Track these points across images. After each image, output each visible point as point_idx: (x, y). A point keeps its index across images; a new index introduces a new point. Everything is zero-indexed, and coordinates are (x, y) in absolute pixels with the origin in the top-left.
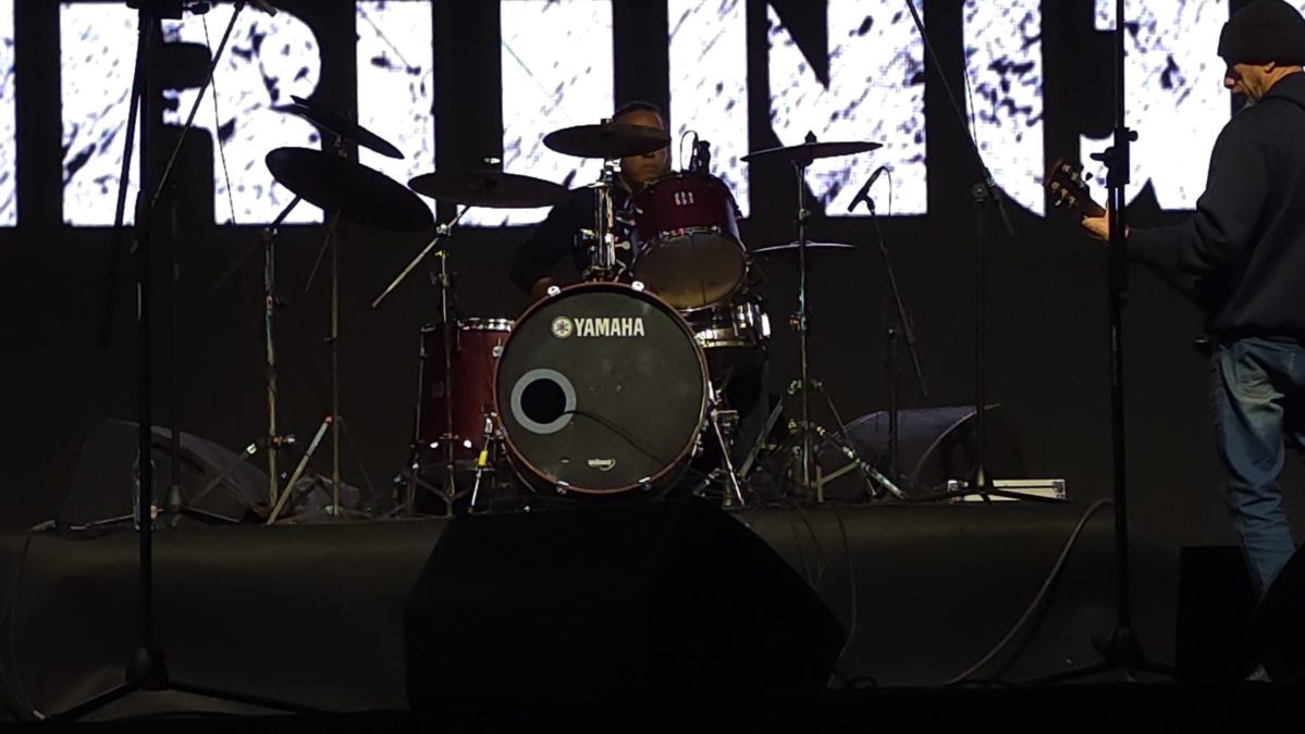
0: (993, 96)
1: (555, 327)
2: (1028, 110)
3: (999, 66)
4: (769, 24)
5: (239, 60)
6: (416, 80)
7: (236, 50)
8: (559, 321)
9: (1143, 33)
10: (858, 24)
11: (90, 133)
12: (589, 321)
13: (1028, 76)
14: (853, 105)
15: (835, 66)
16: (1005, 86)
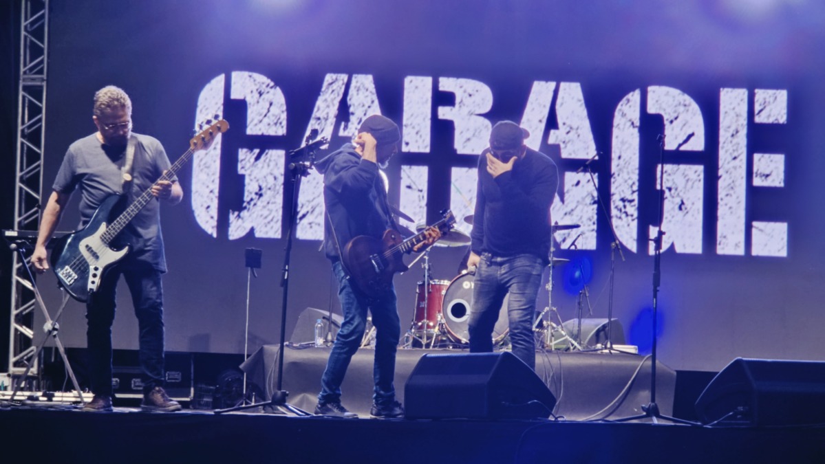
0: (620, 210)
2: (632, 216)
3: (623, 200)
6: (421, 194)
9: (673, 191)
10: (575, 182)
11: (307, 207)
13: (633, 204)
14: (572, 210)
15: (566, 197)
16: (625, 207)
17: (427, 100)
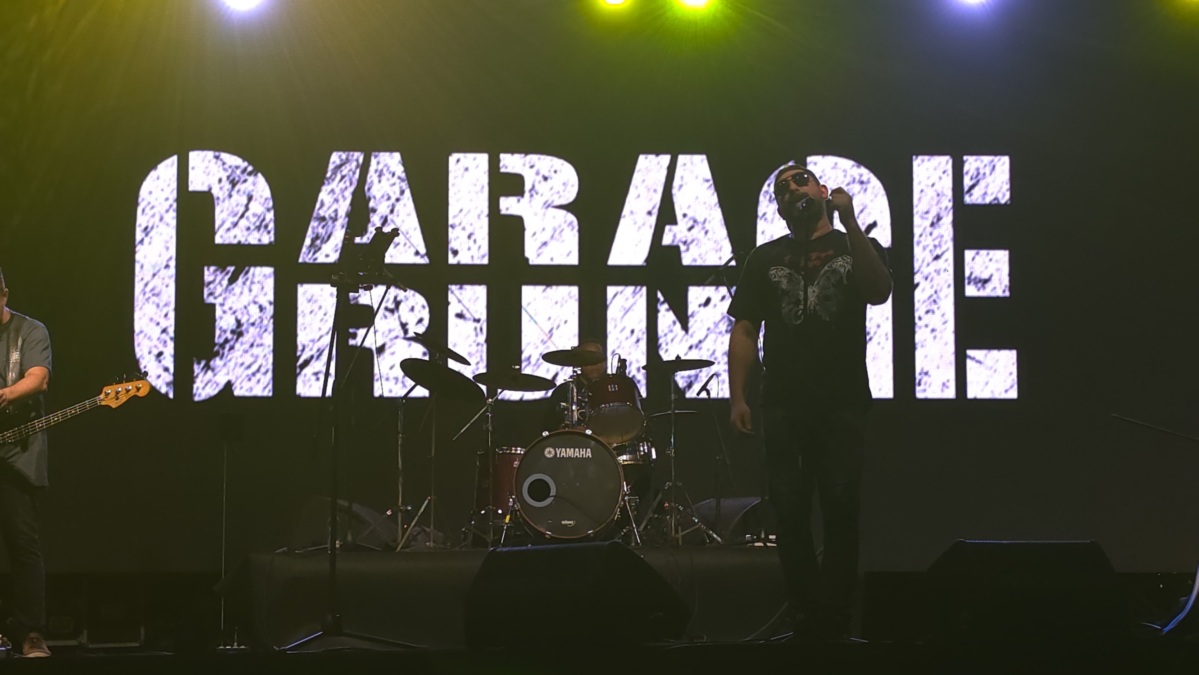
1: (546, 452)
4: (658, 300)
5: (387, 314)
6: (478, 325)
7: (387, 309)
8: (548, 450)
10: (703, 301)
11: (311, 350)
12: (563, 450)
14: (700, 342)
15: (691, 322)
17: (483, 187)
